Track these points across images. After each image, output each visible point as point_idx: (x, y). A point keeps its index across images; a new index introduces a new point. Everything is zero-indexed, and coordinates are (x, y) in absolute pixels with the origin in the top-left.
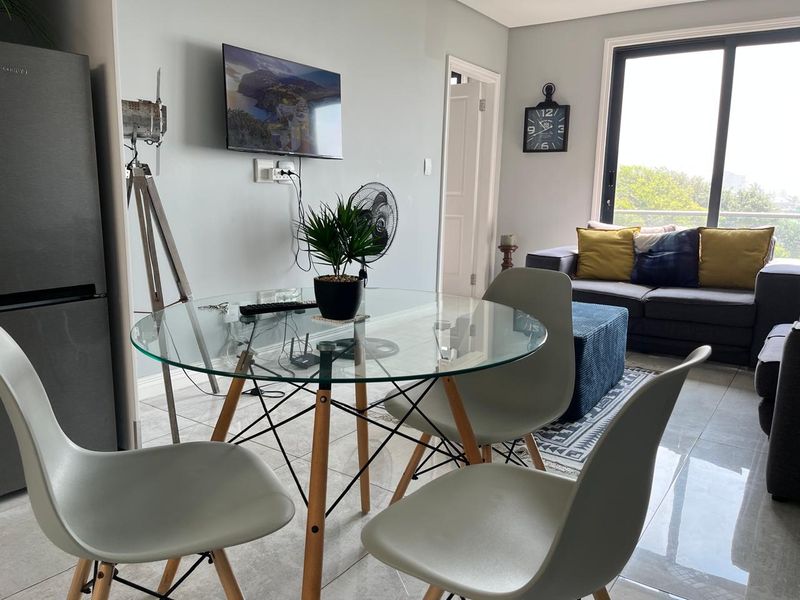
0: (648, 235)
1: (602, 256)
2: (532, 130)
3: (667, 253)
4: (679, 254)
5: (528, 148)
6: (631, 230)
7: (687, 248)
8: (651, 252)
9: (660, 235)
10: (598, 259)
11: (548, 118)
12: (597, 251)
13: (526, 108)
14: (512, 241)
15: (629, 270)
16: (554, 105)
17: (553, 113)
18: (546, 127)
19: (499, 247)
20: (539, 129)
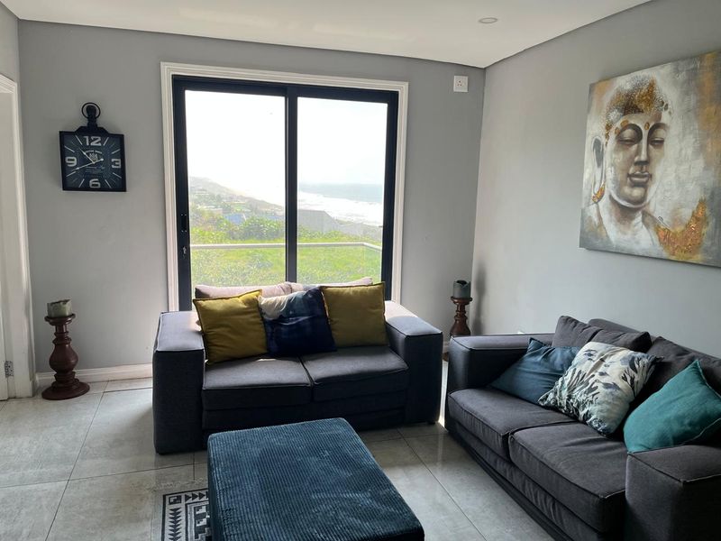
0: (273, 299)
1: (233, 331)
2: (73, 162)
3: (301, 319)
4: (313, 318)
5: (69, 184)
6: (253, 295)
7: (318, 311)
8: (282, 319)
9: (284, 298)
10: (229, 335)
11: (94, 148)
12: (227, 326)
13: (60, 132)
14: (68, 309)
15: (263, 341)
16: (102, 132)
17: (102, 142)
18: (93, 159)
19: (47, 319)
20: (83, 160)
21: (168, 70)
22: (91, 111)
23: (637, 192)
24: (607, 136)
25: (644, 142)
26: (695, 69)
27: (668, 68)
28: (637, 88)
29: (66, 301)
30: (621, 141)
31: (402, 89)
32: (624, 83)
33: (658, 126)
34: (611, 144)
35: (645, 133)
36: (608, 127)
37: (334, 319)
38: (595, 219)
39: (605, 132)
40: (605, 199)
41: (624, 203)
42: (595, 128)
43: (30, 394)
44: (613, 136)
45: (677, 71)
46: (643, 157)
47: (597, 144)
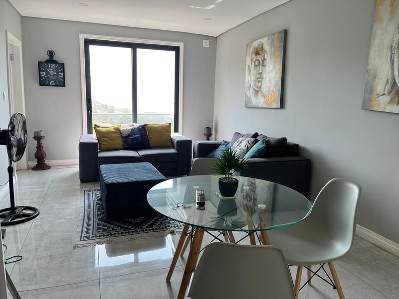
0: (126, 128)
1: (110, 139)
2: (43, 74)
3: (137, 136)
4: (142, 136)
5: (42, 83)
6: (118, 127)
7: (144, 133)
8: (129, 136)
9: (131, 128)
10: (108, 141)
11: (52, 68)
12: (107, 137)
13: (39, 62)
14: (42, 134)
15: (121, 144)
16: (55, 62)
17: (55, 66)
18: (52, 73)
19: (33, 138)
20: (47, 73)
21: (82, 37)
22: (51, 53)
23: (259, 84)
24: (252, 64)
25: (261, 65)
26: (273, 39)
27: (266, 38)
28: (259, 46)
29: (41, 131)
30: (255, 66)
31: (181, 45)
32: (255, 44)
33: (264, 60)
34: (252, 67)
35: (261, 62)
36: (252, 60)
37: (151, 137)
38: (249, 96)
39: (251, 62)
40: (251, 88)
41: (256, 89)
42: (248, 61)
43: (27, 169)
44: (253, 64)
45: (269, 39)
46: (261, 71)
47: (249, 66)
